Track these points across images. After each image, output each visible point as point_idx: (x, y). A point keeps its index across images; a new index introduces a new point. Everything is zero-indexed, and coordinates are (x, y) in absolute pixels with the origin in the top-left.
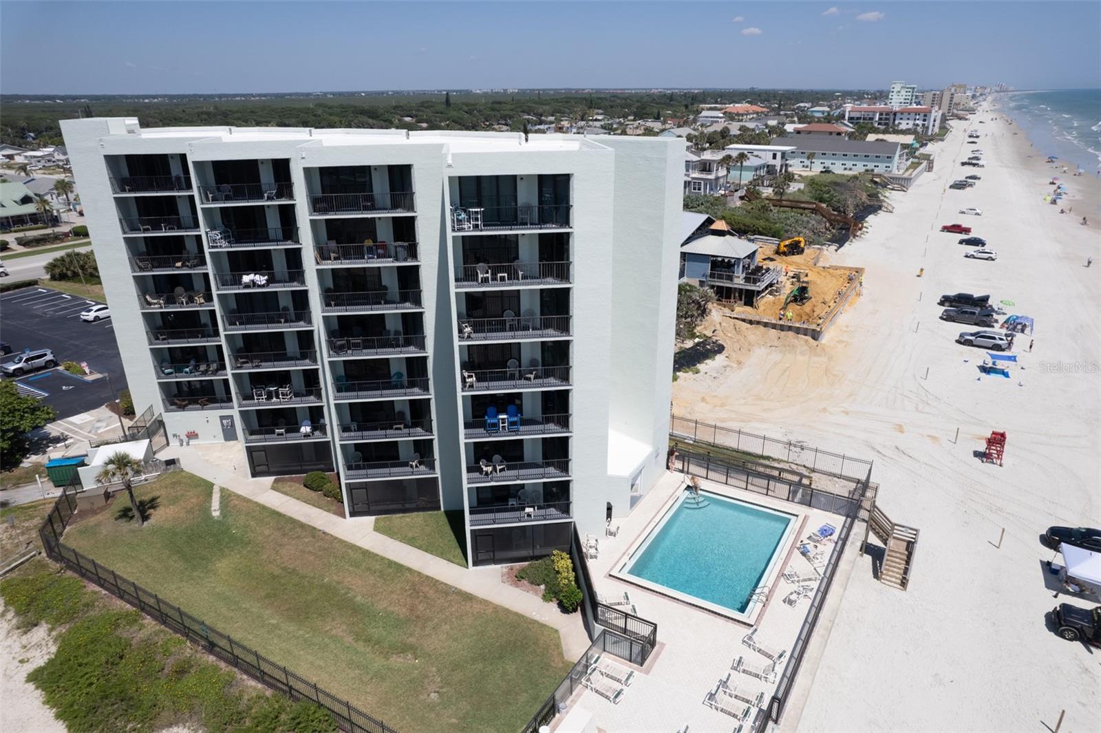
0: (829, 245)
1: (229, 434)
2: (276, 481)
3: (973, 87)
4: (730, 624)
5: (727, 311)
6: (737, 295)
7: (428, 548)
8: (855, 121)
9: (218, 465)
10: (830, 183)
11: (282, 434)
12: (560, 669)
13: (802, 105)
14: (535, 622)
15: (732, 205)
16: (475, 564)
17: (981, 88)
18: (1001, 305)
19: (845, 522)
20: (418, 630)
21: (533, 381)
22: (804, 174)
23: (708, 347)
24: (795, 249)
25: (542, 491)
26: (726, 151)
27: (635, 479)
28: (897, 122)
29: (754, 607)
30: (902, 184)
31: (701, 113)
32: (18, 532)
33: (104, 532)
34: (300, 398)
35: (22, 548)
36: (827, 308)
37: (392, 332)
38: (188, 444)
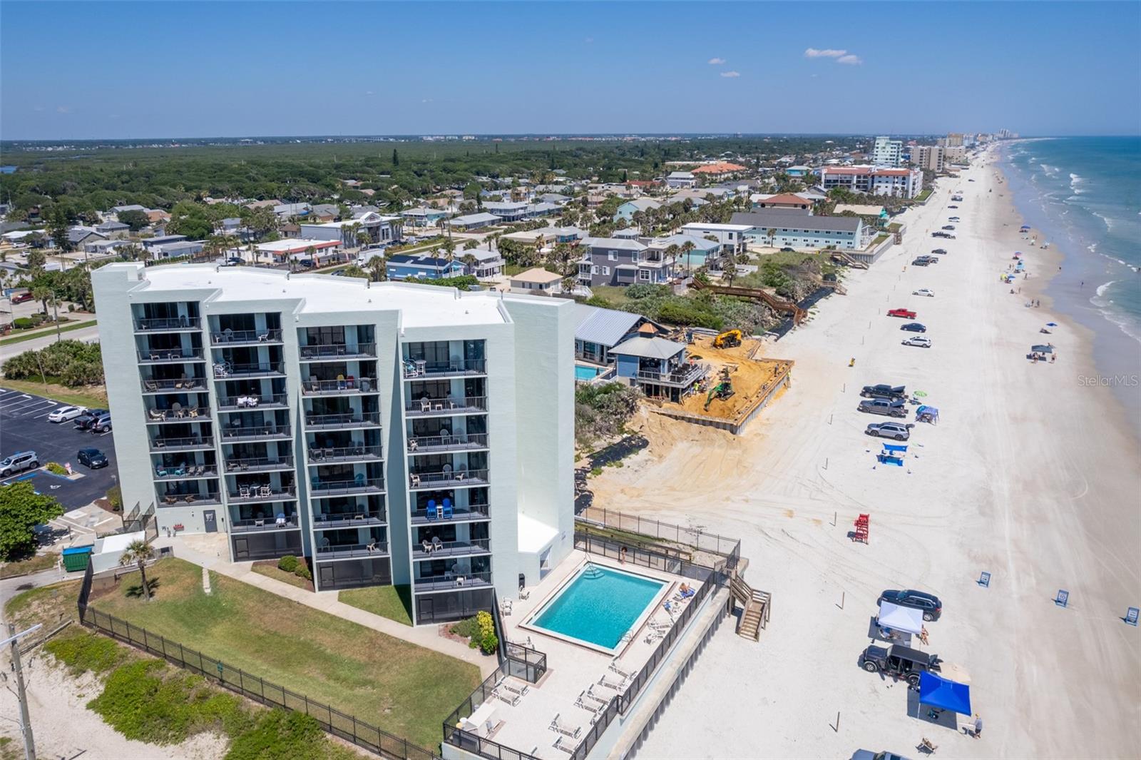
0: (770, 335)
1: (211, 526)
2: (254, 564)
3: (973, 136)
4: (603, 657)
5: (655, 408)
6: (664, 392)
7: (382, 613)
8: (830, 186)
9: (203, 553)
10: (786, 264)
11: (261, 525)
13: (785, 159)
14: (462, 661)
15: (676, 296)
16: (419, 623)
17: (983, 135)
20: (375, 670)
21: (462, 481)
22: (763, 253)
23: (633, 442)
24: (732, 341)
25: (470, 565)
27: (544, 556)
28: (875, 185)
29: (621, 646)
30: (863, 260)
31: (670, 173)
32: (49, 607)
33: (119, 606)
34: (277, 495)
35: (57, 618)
36: (749, 403)
37: (356, 444)
38: (175, 535)
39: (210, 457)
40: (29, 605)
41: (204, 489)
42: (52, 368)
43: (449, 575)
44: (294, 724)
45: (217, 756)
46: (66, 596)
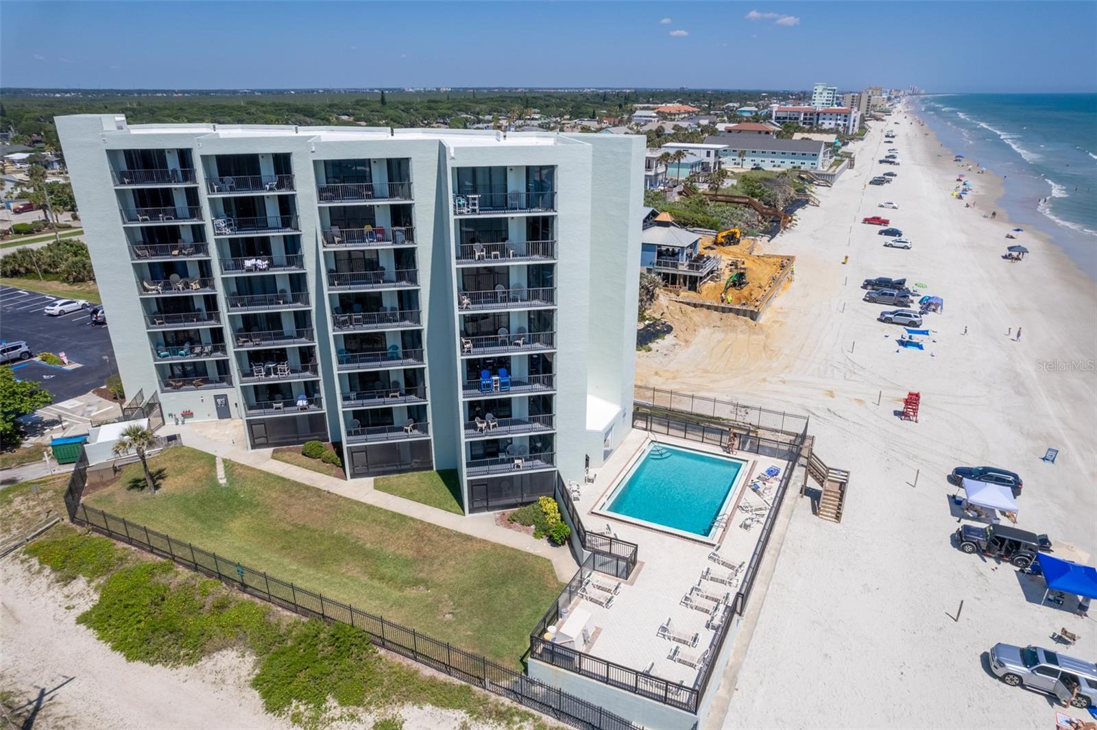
0: (762, 236)
1: (223, 411)
2: (274, 451)
3: (888, 90)
4: (697, 545)
5: (673, 296)
6: (682, 281)
7: (427, 501)
8: (781, 121)
9: (216, 440)
10: (761, 179)
11: (279, 408)
12: (556, 589)
13: (731, 104)
14: (529, 554)
15: (670, 200)
16: (471, 511)
17: (896, 90)
18: (915, 288)
19: (788, 464)
20: (426, 567)
21: (521, 346)
22: (736, 171)
23: (658, 328)
24: (732, 240)
25: (528, 444)
26: (663, 149)
27: (607, 434)
28: (820, 122)
29: (716, 532)
30: (827, 180)
31: (634, 112)
32: (34, 503)
33: (119, 500)
34: (297, 375)
35: (43, 516)
36: (763, 292)
37: (389, 308)
38: (183, 423)
39: (217, 335)
40: (10, 502)
41: (213, 372)
42: (50, 265)
43: (504, 457)
44: (338, 639)
45: (242, 679)
46: (56, 491)
